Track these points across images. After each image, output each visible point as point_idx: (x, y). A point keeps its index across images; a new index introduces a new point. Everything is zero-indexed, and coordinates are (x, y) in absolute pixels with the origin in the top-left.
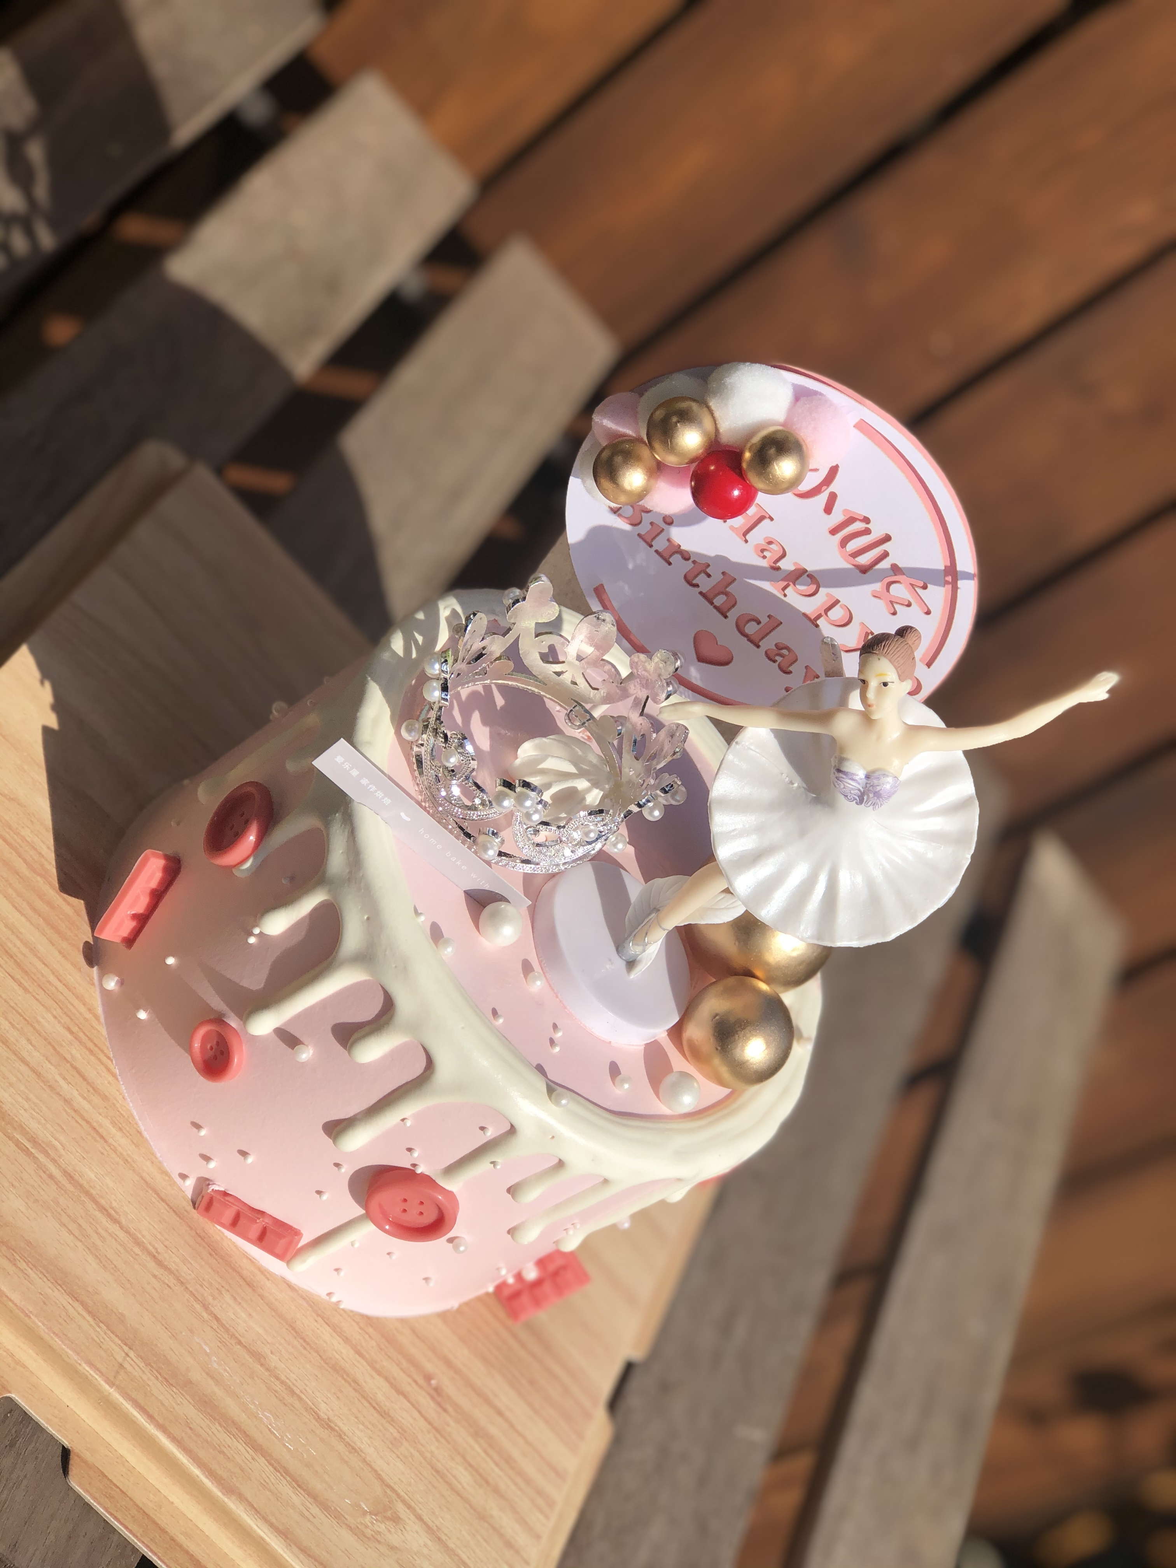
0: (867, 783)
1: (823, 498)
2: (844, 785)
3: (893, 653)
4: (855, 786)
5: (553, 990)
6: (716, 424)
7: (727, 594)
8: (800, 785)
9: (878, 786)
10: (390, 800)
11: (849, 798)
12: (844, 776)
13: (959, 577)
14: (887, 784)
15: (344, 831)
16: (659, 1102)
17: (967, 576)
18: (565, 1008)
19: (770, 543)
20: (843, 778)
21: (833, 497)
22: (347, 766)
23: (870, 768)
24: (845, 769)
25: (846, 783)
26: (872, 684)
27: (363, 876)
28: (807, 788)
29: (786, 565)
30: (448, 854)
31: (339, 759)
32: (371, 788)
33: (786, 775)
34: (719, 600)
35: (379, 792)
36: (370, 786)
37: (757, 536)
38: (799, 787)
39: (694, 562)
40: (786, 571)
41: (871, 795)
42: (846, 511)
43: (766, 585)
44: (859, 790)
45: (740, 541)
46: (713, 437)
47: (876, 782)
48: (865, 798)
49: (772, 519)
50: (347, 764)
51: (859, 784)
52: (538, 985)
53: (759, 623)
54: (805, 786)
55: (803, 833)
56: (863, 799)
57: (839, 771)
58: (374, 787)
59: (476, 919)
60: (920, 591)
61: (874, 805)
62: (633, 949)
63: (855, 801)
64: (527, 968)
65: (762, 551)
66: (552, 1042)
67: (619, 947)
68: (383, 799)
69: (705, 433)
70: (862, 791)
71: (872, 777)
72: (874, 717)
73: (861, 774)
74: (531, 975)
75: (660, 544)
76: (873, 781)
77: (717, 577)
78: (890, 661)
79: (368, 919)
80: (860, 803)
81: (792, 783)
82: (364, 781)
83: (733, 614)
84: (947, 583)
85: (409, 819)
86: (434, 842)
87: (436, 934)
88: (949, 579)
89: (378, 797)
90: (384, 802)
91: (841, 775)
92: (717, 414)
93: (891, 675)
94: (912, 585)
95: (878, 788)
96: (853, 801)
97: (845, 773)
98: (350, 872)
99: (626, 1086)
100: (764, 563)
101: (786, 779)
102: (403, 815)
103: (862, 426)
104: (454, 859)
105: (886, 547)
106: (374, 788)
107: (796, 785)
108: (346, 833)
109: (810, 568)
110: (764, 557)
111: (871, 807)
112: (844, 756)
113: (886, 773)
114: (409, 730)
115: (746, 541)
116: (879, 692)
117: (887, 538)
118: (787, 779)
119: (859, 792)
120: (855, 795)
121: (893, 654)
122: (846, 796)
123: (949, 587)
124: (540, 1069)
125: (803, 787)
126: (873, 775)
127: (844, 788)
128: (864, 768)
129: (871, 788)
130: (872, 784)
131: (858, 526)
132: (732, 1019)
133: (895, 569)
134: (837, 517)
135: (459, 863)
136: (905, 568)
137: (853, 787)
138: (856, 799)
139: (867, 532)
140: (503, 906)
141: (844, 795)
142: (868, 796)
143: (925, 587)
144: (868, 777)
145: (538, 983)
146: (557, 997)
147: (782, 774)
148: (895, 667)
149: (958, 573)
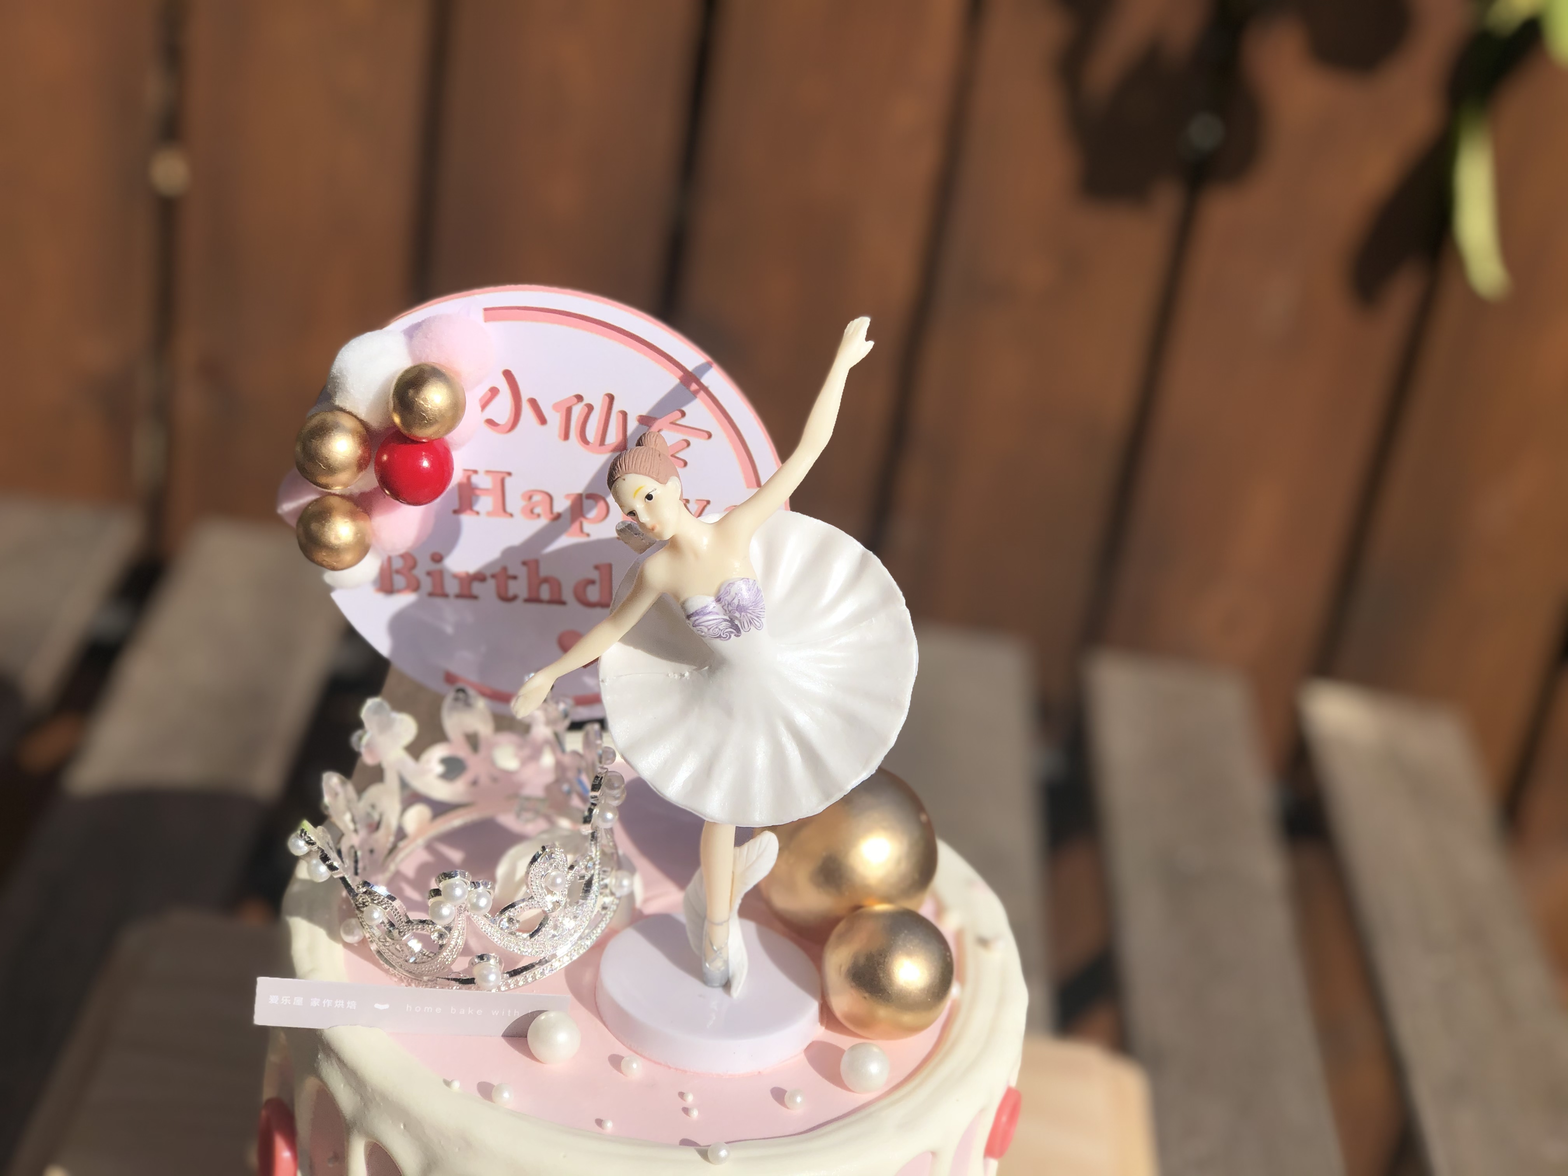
0: (723, 607)
1: (527, 410)
2: (706, 627)
3: (632, 465)
4: (719, 619)
5: (660, 1064)
6: (356, 417)
7: (546, 580)
8: (690, 671)
9: (733, 599)
10: (353, 1002)
11: (724, 636)
12: (697, 618)
13: (698, 377)
14: (743, 593)
15: (332, 1064)
16: (852, 1093)
17: (704, 368)
18: (686, 1072)
19: (530, 498)
20: (697, 620)
21: (533, 402)
22: (286, 1000)
23: (714, 590)
24: (691, 610)
25: (704, 622)
26: (638, 506)
27: (372, 1089)
28: (696, 668)
29: (562, 505)
30: (453, 1011)
31: (274, 999)
32: (326, 1004)
33: (673, 673)
34: (545, 592)
35: (337, 1002)
36: (324, 1002)
37: (515, 502)
38: (691, 673)
39: (493, 576)
40: (566, 511)
41: (737, 614)
42: (556, 407)
43: (564, 541)
44: (725, 620)
45: (504, 520)
46: (360, 429)
47: (729, 598)
48: (737, 622)
49: (509, 474)
50: (285, 999)
51: (717, 614)
52: (636, 1068)
53: (592, 582)
54: (695, 667)
55: (729, 711)
56: (737, 625)
57: (689, 617)
58: (328, 1000)
59: (528, 1052)
60: (682, 422)
61: (751, 623)
62: (714, 967)
63: (733, 635)
64: (616, 1061)
65: (532, 511)
66: (686, 1110)
67: (702, 976)
68: (347, 1005)
69: (353, 432)
70: (728, 618)
71: (722, 596)
72: (667, 536)
73: (712, 606)
74: (623, 1063)
75: (452, 587)
76: (725, 600)
77: (522, 572)
78: (636, 473)
79: (405, 1126)
80: (738, 633)
81: (682, 675)
82: (315, 1002)
83: (568, 594)
84: (695, 394)
85: (386, 1006)
86: (430, 1010)
87: (486, 1091)
88: (694, 387)
89: (341, 1006)
90: (351, 1008)
91: (693, 619)
92: (348, 407)
93: (648, 485)
94: (672, 423)
95: (736, 602)
96: (730, 637)
97: (696, 613)
98: (362, 1097)
99: (799, 1099)
100: (543, 522)
101: (675, 676)
102: (377, 1006)
103: (491, 313)
104: (463, 1012)
105: (617, 407)
106: (328, 1002)
107: (687, 674)
108: (336, 1066)
109: (580, 488)
110: (539, 516)
111: (752, 628)
112: (682, 599)
113: (731, 582)
114: (349, 932)
115: (511, 515)
116: (650, 510)
117: (611, 398)
118: (677, 676)
119: (727, 623)
120: (727, 628)
121: (634, 465)
122: (720, 637)
123: (702, 393)
124: (686, 1143)
125: (694, 670)
126: (720, 594)
127: (709, 630)
128: (709, 595)
129: (730, 608)
130: (727, 603)
131: (578, 411)
132: (862, 961)
133: (646, 421)
134: (555, 419)
135: (470, 1012)
136: (650, 412)
137: (718, 621)
138: (732, 632)
139: (590, 408)
140: (543, 1017)
141: (718, 637)
142: (736, 618)
143: (683, 414)
144: (718, 600)
145: (635, 1066)
146: (669, 1068)
147: (668, 675)
148: (645, 475)
149: (694, 373)
